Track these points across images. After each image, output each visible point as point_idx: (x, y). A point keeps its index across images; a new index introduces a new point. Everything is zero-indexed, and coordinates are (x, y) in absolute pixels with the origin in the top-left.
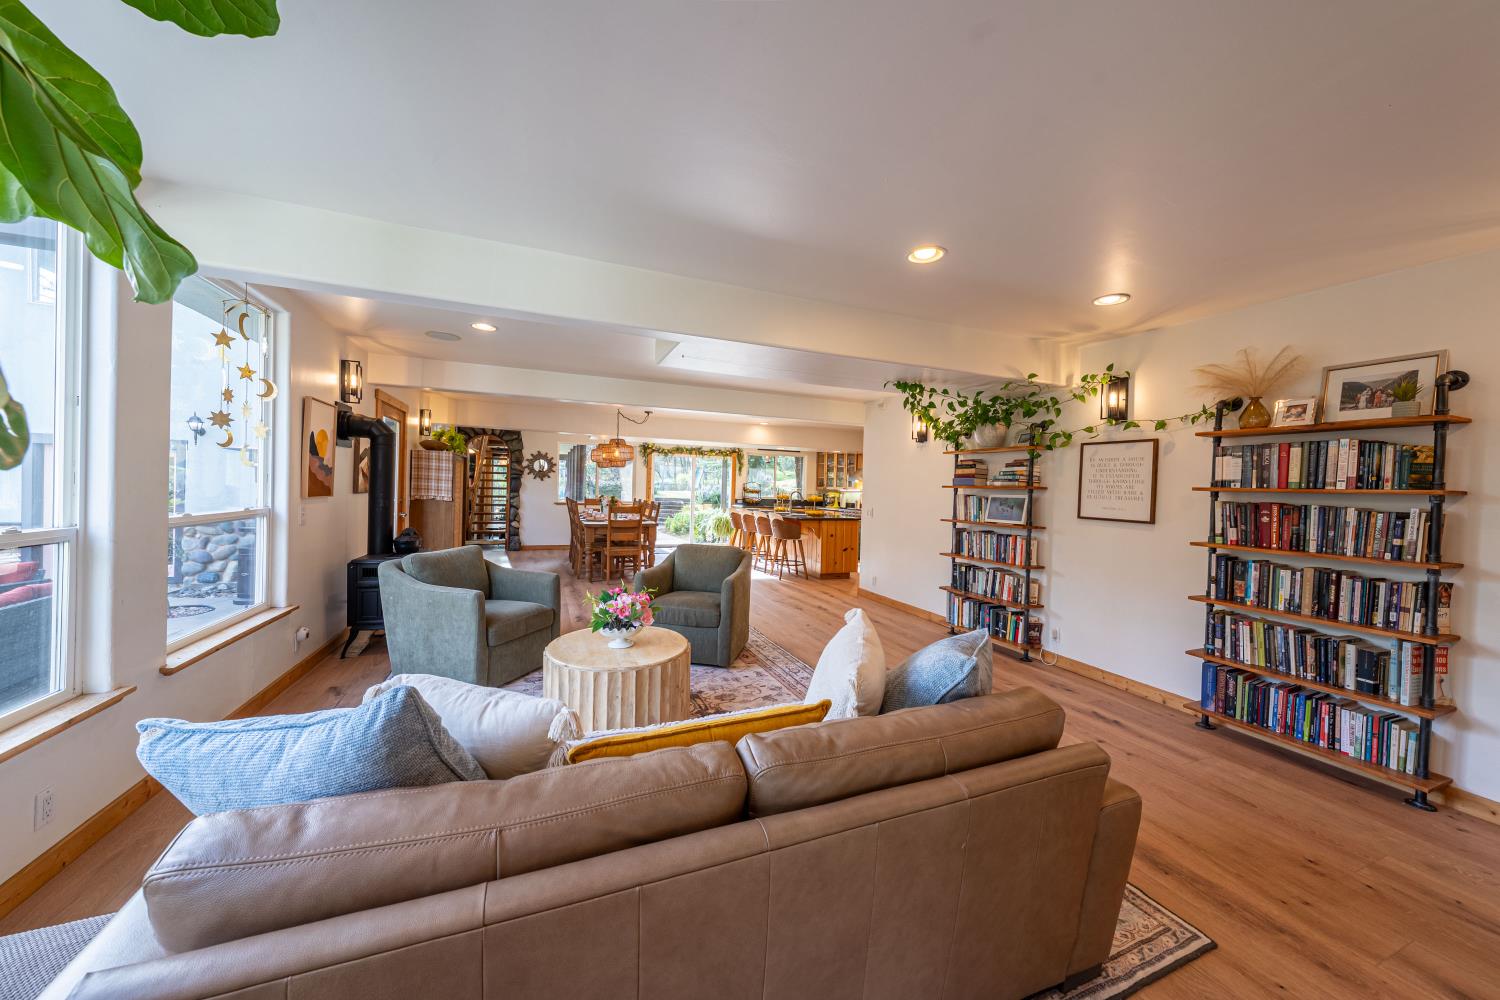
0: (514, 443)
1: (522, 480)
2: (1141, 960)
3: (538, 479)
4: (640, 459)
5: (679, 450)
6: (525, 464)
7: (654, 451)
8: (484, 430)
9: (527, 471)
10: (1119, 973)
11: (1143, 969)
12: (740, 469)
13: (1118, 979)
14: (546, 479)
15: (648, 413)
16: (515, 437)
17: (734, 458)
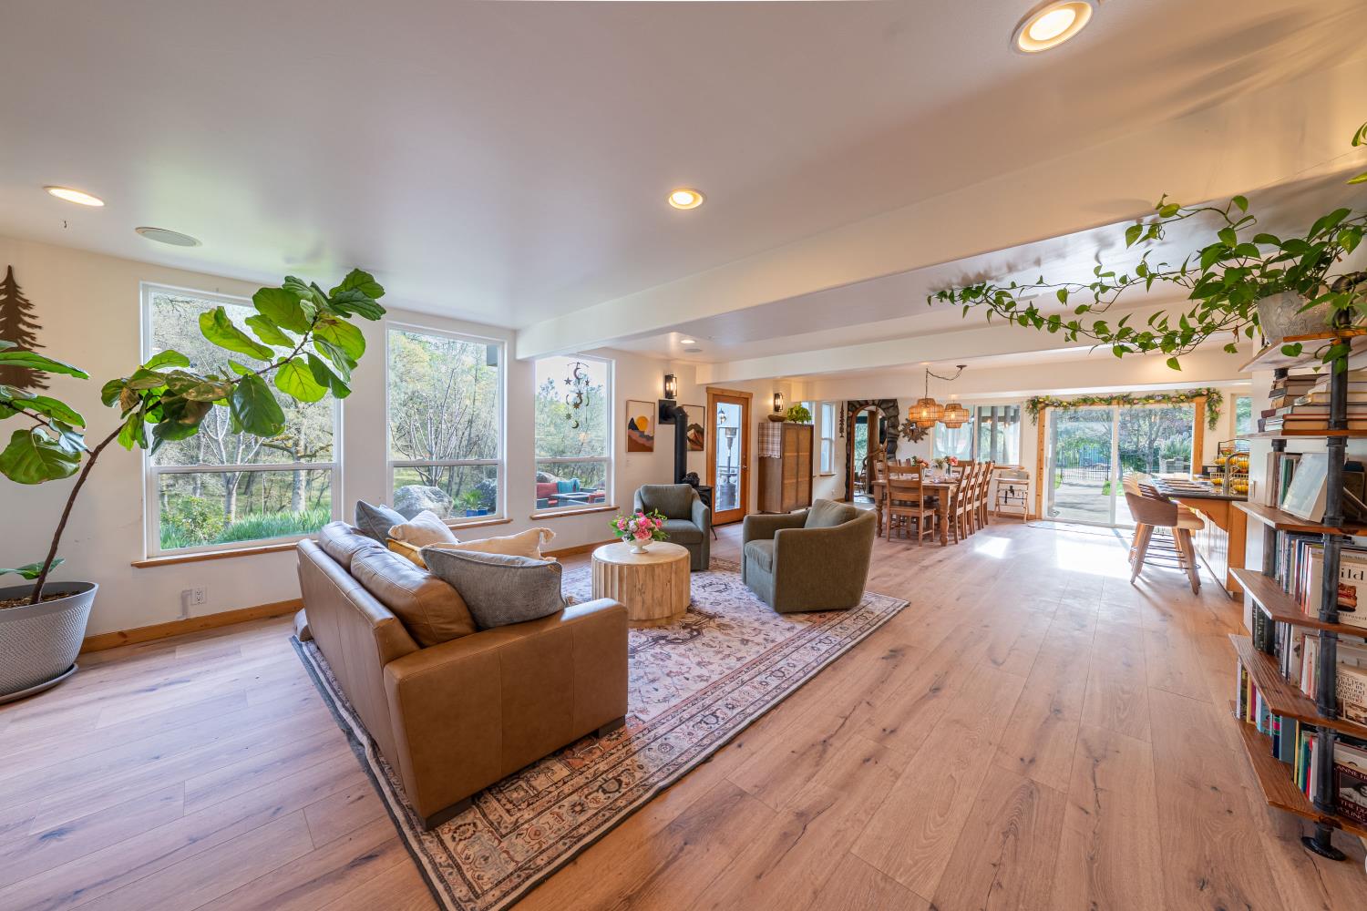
0: (891, 410)
1: (898, 443)
2: (440, 863)
3: (912, 442)
4: (1026, 417)
5: (1086, 400)
6: (900, 428)
7: (1047, 405)
8: (866, 401)
9: (902, 434)
10: (427, 844)
11: (430, 862)
12: (1213, 421)
13: (420, 842)
14: (919, 441)
15: (961, 367)
16: (891, 404)
17: (1198, 405)
